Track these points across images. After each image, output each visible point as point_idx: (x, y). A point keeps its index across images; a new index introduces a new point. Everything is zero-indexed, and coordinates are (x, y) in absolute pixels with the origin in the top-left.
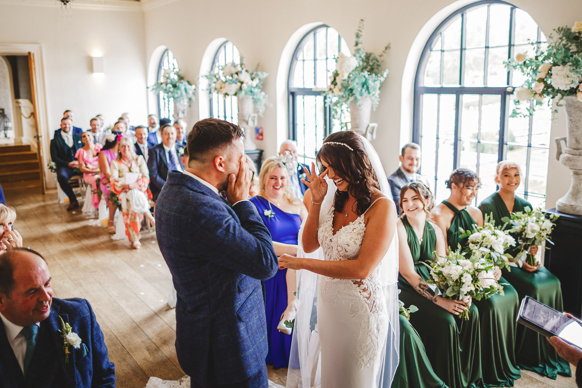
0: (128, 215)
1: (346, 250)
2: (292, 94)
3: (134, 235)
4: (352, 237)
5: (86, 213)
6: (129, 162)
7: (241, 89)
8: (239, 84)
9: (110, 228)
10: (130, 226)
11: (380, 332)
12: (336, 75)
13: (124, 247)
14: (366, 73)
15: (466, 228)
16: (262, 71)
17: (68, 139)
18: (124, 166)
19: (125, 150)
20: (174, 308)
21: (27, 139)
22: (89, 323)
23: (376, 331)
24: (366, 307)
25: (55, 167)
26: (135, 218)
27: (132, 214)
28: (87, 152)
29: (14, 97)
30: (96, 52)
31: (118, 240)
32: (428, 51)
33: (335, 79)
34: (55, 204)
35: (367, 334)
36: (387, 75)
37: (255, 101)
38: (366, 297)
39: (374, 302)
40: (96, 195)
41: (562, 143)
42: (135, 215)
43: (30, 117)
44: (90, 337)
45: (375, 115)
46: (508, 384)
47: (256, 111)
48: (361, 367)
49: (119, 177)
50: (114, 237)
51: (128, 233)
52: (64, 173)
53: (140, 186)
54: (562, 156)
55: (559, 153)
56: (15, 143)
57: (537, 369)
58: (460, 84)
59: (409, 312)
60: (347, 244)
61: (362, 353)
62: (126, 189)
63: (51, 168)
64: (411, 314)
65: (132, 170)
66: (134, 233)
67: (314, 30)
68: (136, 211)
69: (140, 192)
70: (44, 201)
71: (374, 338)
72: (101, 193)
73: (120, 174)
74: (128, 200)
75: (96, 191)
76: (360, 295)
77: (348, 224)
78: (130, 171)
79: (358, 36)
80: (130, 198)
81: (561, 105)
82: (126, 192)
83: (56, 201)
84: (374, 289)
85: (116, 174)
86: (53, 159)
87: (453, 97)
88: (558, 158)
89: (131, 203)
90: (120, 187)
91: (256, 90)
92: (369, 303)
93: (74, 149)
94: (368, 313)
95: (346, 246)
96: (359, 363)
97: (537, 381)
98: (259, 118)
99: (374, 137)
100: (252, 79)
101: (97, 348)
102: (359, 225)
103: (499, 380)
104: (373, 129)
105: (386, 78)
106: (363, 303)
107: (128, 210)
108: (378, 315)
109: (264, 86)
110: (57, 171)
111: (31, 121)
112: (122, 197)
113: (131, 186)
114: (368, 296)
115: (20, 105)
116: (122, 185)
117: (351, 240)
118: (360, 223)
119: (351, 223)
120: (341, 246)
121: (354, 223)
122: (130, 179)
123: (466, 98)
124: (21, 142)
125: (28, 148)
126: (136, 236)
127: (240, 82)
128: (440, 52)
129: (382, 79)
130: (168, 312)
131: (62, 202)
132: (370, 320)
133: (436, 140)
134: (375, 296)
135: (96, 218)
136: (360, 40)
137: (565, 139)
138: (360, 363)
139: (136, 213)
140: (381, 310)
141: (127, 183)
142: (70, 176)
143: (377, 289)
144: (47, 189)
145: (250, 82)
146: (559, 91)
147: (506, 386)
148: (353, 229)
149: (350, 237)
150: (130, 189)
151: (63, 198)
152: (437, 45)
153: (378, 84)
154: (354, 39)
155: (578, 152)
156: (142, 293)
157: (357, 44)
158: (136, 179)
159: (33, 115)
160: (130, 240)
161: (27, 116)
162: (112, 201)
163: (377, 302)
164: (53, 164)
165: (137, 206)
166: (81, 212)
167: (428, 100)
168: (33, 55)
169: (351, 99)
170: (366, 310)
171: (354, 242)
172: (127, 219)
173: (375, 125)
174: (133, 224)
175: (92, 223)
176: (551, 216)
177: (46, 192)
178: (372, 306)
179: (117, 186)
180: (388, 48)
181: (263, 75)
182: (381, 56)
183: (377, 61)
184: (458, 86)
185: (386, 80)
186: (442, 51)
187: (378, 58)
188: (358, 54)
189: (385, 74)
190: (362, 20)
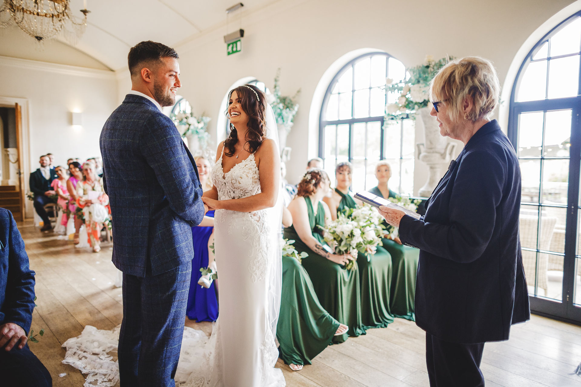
0: (89, 225)
1: (239, 182)
3: (94, 241)
4: (244, 172)
5: (57, 232)
6: (93, 182)
7: (188, 129)
8: (187, 126)
9: (76, 239)
10: (92, 234)
11: (268, 250)
13: (85, 252)
14: (281, 106)
15: (350, 207)
16: (207, 116)
17: (45, 173)
18: (88, 186)
19: (88, 174)
20: (120, 287)
21: (12, 181)
22: (8, 226)
23: (265, 249)
24: (257, 229)
25: (33, 196)
26: (96, 227)
27: (93, 224)
28: (61, 182)
29: (3, 146)
30: (76, 109)
31: (81, 248)
32: (329, 94)
34: (32, 227)
35: (259, 250)
36: (298, 109)
37: (200, 139)
38: (256, 220)
39: (263, 224)
40: (65, 214)
41: (421, 147)
42: (95, 224)
43: (16, 162)
44: (7, 238)
45: (289, 141)
46: (383, 326)
48: (255, 281)
49: (84, 194)
50: (77, 246)
51: (89, 241)
52: (40, 200)
53: (101, 201)
54: (421, 155)
55: (419, 153)
56: (2, 184)
57: (406, 317)
58: (352, 116)
59: (301, 257)
60: (241, 177)
61: (255, 267)
62: (88, 203)
63: (29, 197)
64: (302, 259)
65: (95, 188)
66: (95, 239)
68: (97, 221)
69: (100, 206)
70: (22, 225)
71: (264, 254)
72: (70, 212)
73: (85, 192)
74: (90, 213)
75: (65, 211)
76: (251, 219)
77: (241, 162)
78: (93, 189)
79: (276, 80)
80: (91, 211)
81: (418, 114)
82: (88, 206)
83: (32, 225)
84: (262, 214)
85: (81, 192)
86: (32, 189)
87: (347, 126)
88: (418, 158)
89: (92, 214)
90: (83, 202)
91: (201, 131)
92: (259, 225)
93: (51, 180)
94: (259, 233)
95: (239, 179)
96: (252, 277)
97: (405, 324)
99: (289, 158)
100: (199, 123)
101: (15, 250)
102: (250, 162)
103: (376, 323)
104: (287, 152)
106: (254, 226)
107: (90, 221)
108: (267, 235)
109: (208, 128)
110: (34, 199)
111: (16, 165)
112: (85, 210)
113: (93, 201)
114: (258, 219)
115: (9, 153)
116: (86, 201)
117: (243, 173)
118: (251, 160)
119: (243, 161)
120: (235, 179)
121: (245, 161)
122: (92, 196)
123: (356, 126)
124: (8, 184)
125: (13, 187)
126: (96, 242)
127: (188, 124)
128: (337, 95)
129: (294, 112)
130: (114, 290)
131: (37, 225)
132: (261, 239)
133: (335, 160)
134: (263, 219)
135: (65, 234)
136: (277, 84)
137: (423, 144)
138: (254, 276)
139: (96, 223)
140: (269, 231)
141: (90, 199)
142: (46, 203)
143: (265, 214)
144: (26, 218)
145: (196, 124)
146: (416, 103)
147: (381, 327)
148: (246, 165)
149: (242, 171)
150: (92, 203)
151: (39, 221)
152: (335, 89)
153: (291, 117)
154: (274, 83)
155: (431, 151)
156: (94, 279)
157: (275, 87)
158: (97, 196)
159: (18, 161)
160: (91, 246)
161: (13, 161)
162: (77, 215)
163: (266, 225)
164: (32, 194)
165: (98, 216)
166: (53, 232)
167: (329, 130)
168: (20, 107)
170: (257, 231)
171: (247, 175)
172: (89, 230)
173: (289, 149)
174: (94, 232)
175: (60, 238)
176: (415, 201)
177: (24, 220)
178: (261, 227)
179: (81, 201)
180: (299, 92)
181: (207, 120)
182: (294, 97)
183: (291, 101)
184: (350, 118)
185: (297, 113)
186: (339, 93)
187: (292, 99)
188: (276, 93)
189: (296, 108)
190: (279, 69)
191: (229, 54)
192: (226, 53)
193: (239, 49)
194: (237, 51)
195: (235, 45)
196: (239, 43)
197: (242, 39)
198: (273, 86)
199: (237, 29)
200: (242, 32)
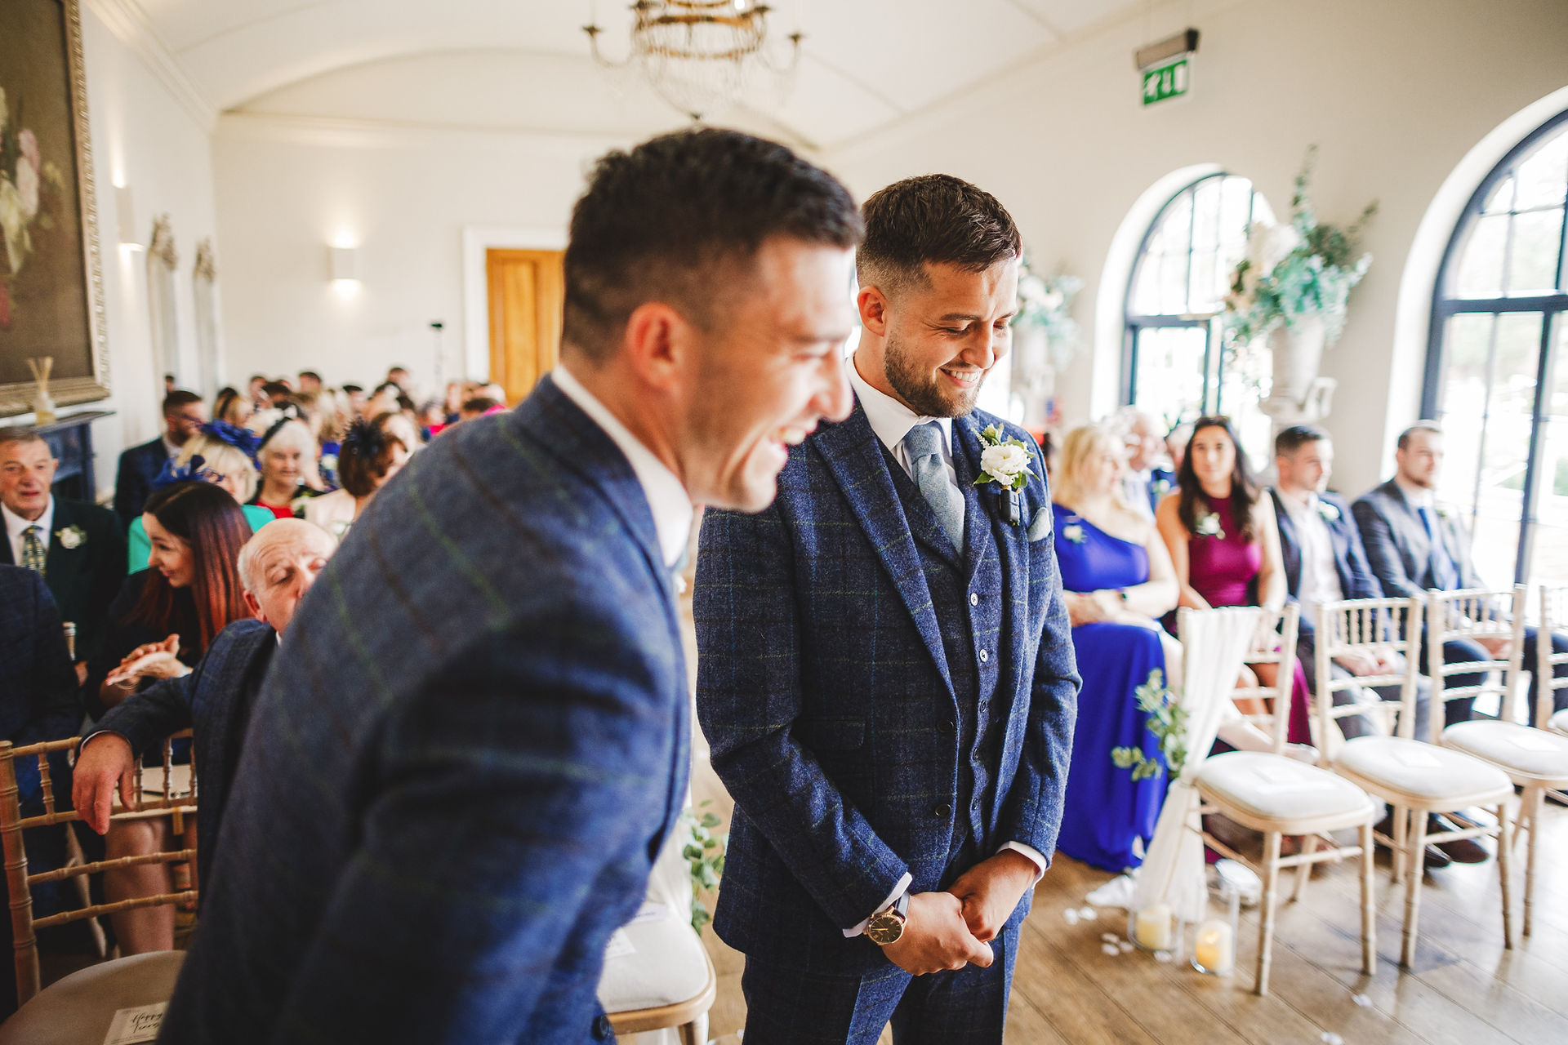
2: (1132, 328)
12: (1244, 267)
14: (1316, 262)
32: (1474, 217)
33: (1240, 278)
36: (1369, 268)
37: (1051, 339)
45: (1330, 361)
47: (1051, 360)
58: (1557, 288)
67: (1192, 187)
79: (1300, 182)
87: (1537, 317)
91: (1055, 317)
98: (1059, 379)
100: (1048, 291)
104: (1322, 392)
105: (1364, 277)
109: (1073, 307)
128: (1506, 218)
129: (1354, 278)
136: (1305, 192)
145: (1043, 298)
152: (1500, 198)
153: (1343, 293)
154: (1291, 190)
157: (1297, 201)
167: (1462, 331)
169: (1276, 322)
173: (1328, 383)
180: (1370, 211)
181: (1073, 285)
182: (1353, 229)
183: (1342, 240)
184: (1549, 291)
185: (1364, 279)
186: (1513, 213)
187: (1345, 234)
188: (1299, 222)
189: (1362, 266)
190: (1313, 148)
191: (1148, 100)
192: (1138, 98)
193: (1179, 85)
194: (1173, 93)
195: (1167, 77)
196: (1180, 72)
197: (1191, 57)
198: (1289, 199)
199: (1179, 27)
200: (1192, 39)
